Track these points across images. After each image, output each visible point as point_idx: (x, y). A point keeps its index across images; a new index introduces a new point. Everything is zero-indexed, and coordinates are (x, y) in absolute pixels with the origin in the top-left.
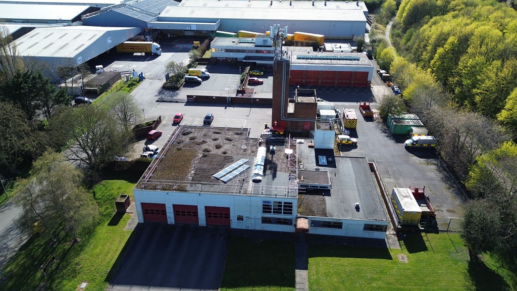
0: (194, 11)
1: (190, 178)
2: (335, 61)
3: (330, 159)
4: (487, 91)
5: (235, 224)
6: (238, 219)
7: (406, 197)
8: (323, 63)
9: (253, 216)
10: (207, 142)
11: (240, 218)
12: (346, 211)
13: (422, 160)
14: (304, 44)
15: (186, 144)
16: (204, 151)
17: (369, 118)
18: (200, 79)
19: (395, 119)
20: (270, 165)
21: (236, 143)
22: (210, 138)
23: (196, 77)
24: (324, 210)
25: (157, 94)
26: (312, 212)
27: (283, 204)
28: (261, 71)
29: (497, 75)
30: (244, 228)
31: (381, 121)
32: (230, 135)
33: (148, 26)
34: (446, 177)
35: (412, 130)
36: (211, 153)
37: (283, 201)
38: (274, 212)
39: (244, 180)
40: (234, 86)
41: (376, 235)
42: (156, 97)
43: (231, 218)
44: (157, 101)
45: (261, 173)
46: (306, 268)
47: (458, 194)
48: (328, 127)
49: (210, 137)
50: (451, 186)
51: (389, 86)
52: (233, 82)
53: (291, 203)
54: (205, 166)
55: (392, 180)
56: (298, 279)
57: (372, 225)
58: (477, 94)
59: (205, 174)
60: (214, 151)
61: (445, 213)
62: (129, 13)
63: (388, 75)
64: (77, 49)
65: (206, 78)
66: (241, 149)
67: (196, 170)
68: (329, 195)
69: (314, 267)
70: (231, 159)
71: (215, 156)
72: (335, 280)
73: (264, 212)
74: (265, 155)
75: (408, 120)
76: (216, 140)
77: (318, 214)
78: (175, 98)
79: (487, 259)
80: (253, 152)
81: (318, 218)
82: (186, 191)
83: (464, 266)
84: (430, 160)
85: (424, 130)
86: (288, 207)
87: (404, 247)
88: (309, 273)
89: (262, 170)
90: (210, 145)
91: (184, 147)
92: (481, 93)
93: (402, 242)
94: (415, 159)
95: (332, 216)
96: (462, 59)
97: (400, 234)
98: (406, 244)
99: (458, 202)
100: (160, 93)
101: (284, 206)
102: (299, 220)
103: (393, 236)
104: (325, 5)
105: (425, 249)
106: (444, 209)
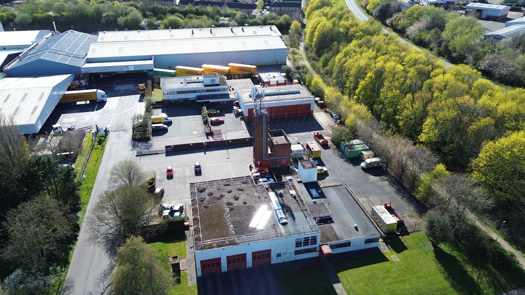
0: (123, 48)
1: (233, 232)
2: (281, 97)
3: (319, 191)
4: (407, 118)
5: (274, 260)
6: (277, 256)
7: (383, 212)
8: (273, 99)
9: (288, 252)
10: (224, 196)
11: (279, 255)
12: (350, 232)
13: (377, 177)
14: (241, 76)
15: (208, 200)
16: (228, 205)
17: (325, 146)
18: (165, 126)
19: (347, 146)
20: (286, 208)
21: (248, 192)
22: (225, 191)
23: (161, 125)
24: (335, 234)
25: (131, 148)
26: (328, 239)
27: (310, 238)
28: (217, 110)
29: (412, 106)
30: (281, 261)
31: (335, 147)
32: (238, 185)
33: (82, 70)
34: (397, 189)
35: (363, 155)
36: (234, 205)
37: (310, 236)
38: (303, 245)
39: (274, 225)
40: (200, 128)
41: (373, 245)
42: (133, 151)
43: (272, 257)
44: (137, 156)
45: (283, 216)
46: (339, 282)
47: (410, 202)
48: (310, 165)
49: (223, 190)
50: (403, 197)
51: (326, 112)
52: (197, 124)
53: (316, 236)
54: (238, 218)
55: (364, 199)
56: (338, 291)
57: (370, 239)
58: (400, 120)
59: (242, 226)
60: (236, 203)
61: (407, 218)
62: (58, 59)
63: (323, 102)
64: (33, 113)
65: (169, 123)
66: (255, 197)
67: (233, 223)
68: (334, 223)
69: (344, 279)
70: (253, 207)
71: (239, 207)
72: (362, 285)
73: (296, 247)
74: (277, 200)
75: (356, 146)
76: (230, 192)
77: (333, 240)
78: (151, 150)
79: (444, 247)
80: (266, 198)
81: (335, 242)
82: (237, 244)
83: (432, 255)
84: (383, 177)
85: (370, 153)
86: (314, 239)
87: (392, 250)
88: (343, 285)
89: (282, 213)
90: (228, 198)
91: (209, 204)
92: (403, 119)
93: (389, 246)
94: (372, 178)
95: (343, 239)
96: (382, 90)
97: (386, 241)
98: (392, 247)
99: (412, 208)
100: (134, 146)
101: (311, 239)
102: (322, 247)
103: (382, 243)
104: (243, 30)
105: (405, 248)
106: (406, 215)
